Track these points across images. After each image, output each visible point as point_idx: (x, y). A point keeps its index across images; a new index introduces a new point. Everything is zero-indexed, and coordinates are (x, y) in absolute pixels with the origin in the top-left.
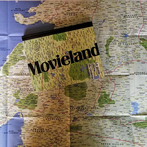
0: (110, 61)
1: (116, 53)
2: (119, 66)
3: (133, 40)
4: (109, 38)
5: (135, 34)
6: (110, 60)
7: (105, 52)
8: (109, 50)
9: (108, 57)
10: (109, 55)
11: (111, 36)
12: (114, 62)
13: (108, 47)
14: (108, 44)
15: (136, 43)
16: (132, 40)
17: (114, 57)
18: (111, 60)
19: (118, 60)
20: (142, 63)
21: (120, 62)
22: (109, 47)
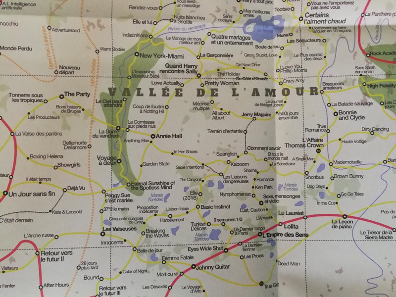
0: (131, 220)
1: (180, 160)
2: (199, 256)
3: (316, 57)
4: (129, 44)
5: (334, 15)
6: (133, 212)
7: (102, 147)
8: (129, 136)
9: (122, 190)
10: (128, 172)
11: (149, 28)
12: (168, 227)
13: (125, 114)
14: (127, 92)
15: (332, 87)
16: (306, 65)
17: (165, 185)
18: (145, 210)
19: (196, 216)
20: (371, 236)
21: (209, 230)
22: (134, 115)
